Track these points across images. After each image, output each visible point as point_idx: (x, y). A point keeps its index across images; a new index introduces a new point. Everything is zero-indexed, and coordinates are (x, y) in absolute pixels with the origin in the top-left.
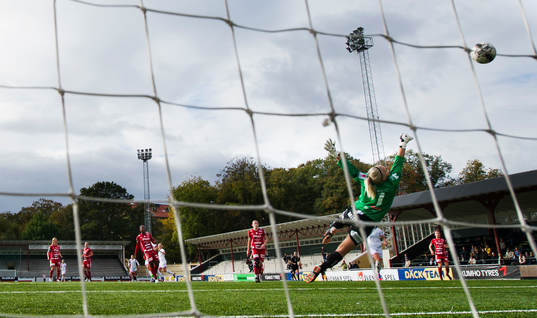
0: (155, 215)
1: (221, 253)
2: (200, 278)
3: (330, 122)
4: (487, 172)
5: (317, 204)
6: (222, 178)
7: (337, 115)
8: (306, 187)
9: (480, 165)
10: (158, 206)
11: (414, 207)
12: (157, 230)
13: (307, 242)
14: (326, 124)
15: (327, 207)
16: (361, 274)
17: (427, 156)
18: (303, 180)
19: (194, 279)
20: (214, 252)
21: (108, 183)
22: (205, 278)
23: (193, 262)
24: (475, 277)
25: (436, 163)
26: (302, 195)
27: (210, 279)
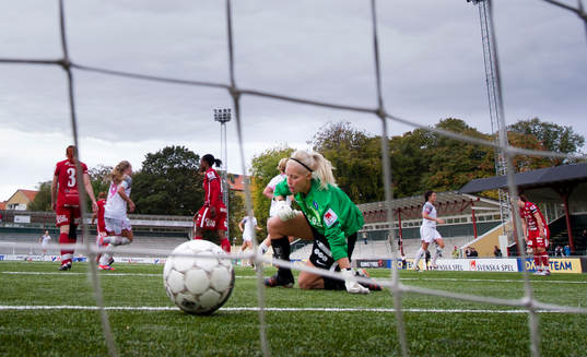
0: (233, 187)
6: (313, 146)
10: (237, 177)
11: (538, 186)
12: (235, 205)
13: (411, 224)
15: (435, 182)
16: (474, 263)
17: (556, 127)
18: (409, 151)
21: (178, 147)
25: (566, 135)
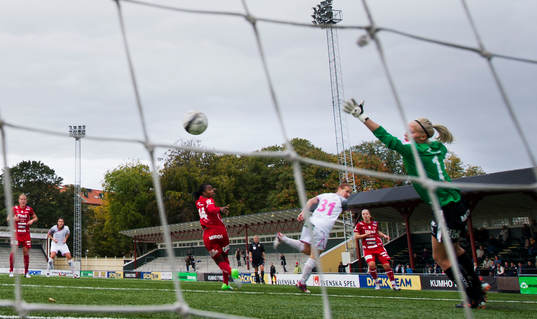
0: (86, 201)
1: (159, 248)
2: (134, 275)
3: (368, 39)
4: (465, 169)
5: (270, 197)
6: (164, 162)
7: (378, 30)
8: (259, 177)
9: (458, 160)
10: (90, 190)
12: (88, 218)
14: (362, 43)
15: (282, 200)
16: (317, 278)
18: (256, 169)
19: (127, 275)
20: (152, 246)
21: (34, 163)
22: (140, 275)
23: (127, 257)
24: (446, 288)
26: (255, 186)
27: (145, 276)
